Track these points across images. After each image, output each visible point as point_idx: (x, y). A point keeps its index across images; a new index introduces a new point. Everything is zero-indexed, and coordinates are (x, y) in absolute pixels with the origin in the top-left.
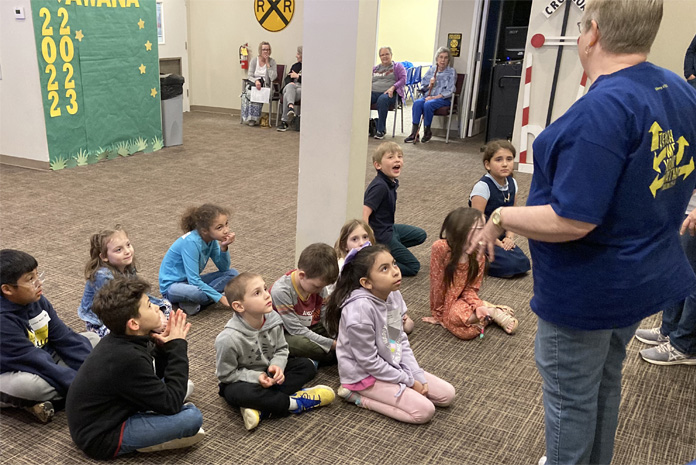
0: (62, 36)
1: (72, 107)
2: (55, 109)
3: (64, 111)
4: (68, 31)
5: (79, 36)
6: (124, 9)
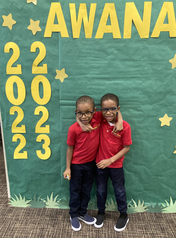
0: (35, 75)
1: (43, 152)
3: (32, 156)
4: (44, 69)
5: (61, 76)
6: (144, 41)
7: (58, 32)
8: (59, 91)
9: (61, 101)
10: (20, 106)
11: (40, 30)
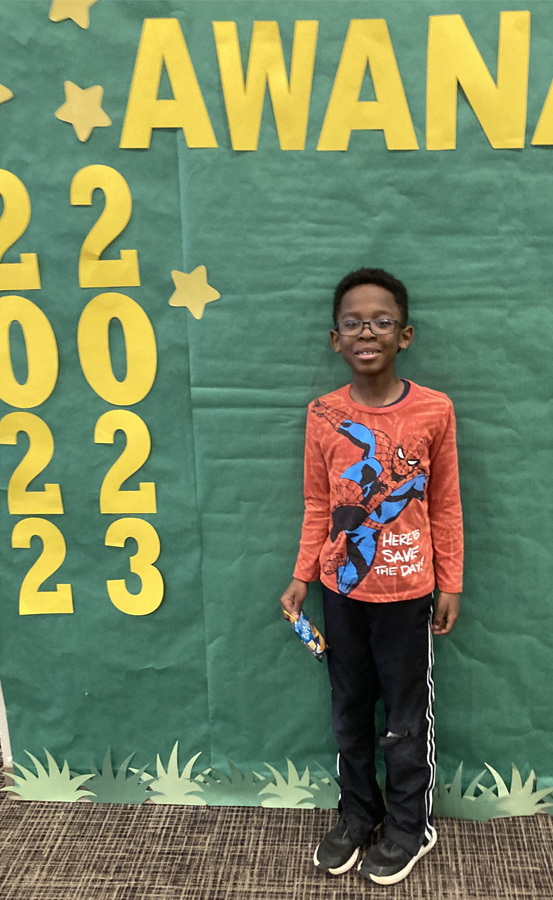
0: (93, 293)
1: (134, 585)
2: (48, 586)
3: (91, 600)
4: (126, 268)
5: (193, 293)
6: (507, 158)
7: (174, 130)
8: (187, 352)
9: (196, 391)
10: (39, 411)
11: (104, 121)
